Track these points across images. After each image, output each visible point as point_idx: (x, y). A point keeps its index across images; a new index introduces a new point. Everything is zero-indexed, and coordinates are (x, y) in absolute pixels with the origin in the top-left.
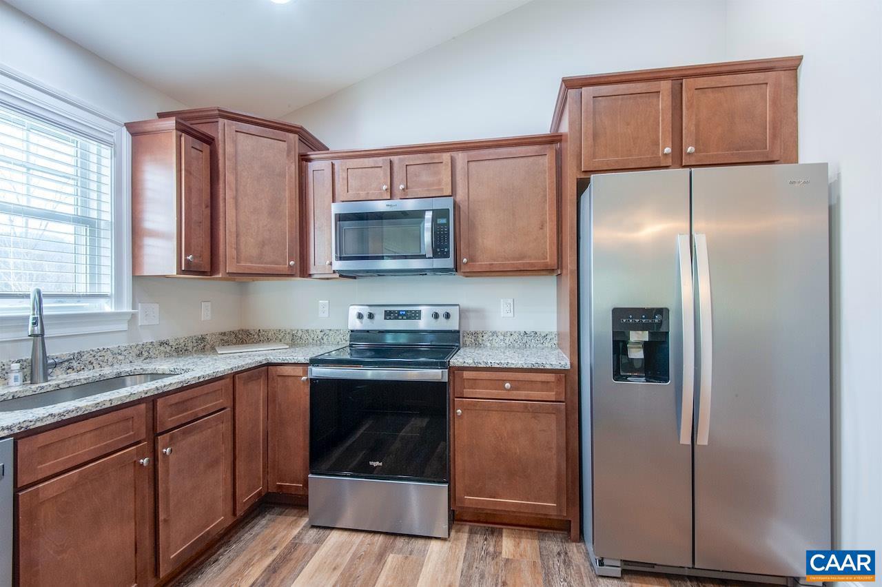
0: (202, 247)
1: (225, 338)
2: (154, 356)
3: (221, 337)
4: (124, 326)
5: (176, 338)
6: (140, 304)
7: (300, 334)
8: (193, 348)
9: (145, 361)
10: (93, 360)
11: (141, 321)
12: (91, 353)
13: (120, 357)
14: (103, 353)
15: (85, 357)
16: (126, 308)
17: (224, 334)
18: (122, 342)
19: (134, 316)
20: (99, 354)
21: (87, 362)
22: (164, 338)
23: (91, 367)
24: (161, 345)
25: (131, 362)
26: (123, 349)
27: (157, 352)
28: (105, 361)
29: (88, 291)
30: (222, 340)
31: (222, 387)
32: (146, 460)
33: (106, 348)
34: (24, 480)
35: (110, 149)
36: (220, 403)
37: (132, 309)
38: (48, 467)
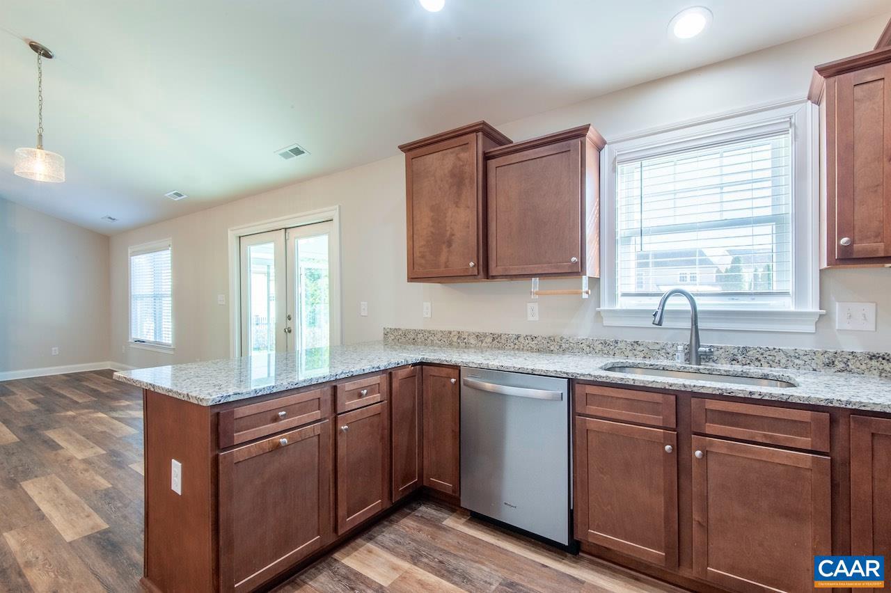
2: (856, 370)
6: (837, 303)
9: (840, 373)
10: (760, 357)
11: (839, 322)
12: (759, 350)
13: (797, 361)
14: (773, 353)
15: (751, 353)
18: (807, 345)
19: (823, 319)
20: (768, 353)
21: (754, 359)
22: (880, 351)
23: (758, 363)
24: (871, 359)
25: (814, 370)
26: (803, 353)
27: (864, 367)
28: (776, 361)
31: (809, 421)
32: (668, 447)
33: (778, 348)
34: (579, 410)
35: (790, 135)
36: (805, 442)
37: (820, 309)
38: (592, 409)
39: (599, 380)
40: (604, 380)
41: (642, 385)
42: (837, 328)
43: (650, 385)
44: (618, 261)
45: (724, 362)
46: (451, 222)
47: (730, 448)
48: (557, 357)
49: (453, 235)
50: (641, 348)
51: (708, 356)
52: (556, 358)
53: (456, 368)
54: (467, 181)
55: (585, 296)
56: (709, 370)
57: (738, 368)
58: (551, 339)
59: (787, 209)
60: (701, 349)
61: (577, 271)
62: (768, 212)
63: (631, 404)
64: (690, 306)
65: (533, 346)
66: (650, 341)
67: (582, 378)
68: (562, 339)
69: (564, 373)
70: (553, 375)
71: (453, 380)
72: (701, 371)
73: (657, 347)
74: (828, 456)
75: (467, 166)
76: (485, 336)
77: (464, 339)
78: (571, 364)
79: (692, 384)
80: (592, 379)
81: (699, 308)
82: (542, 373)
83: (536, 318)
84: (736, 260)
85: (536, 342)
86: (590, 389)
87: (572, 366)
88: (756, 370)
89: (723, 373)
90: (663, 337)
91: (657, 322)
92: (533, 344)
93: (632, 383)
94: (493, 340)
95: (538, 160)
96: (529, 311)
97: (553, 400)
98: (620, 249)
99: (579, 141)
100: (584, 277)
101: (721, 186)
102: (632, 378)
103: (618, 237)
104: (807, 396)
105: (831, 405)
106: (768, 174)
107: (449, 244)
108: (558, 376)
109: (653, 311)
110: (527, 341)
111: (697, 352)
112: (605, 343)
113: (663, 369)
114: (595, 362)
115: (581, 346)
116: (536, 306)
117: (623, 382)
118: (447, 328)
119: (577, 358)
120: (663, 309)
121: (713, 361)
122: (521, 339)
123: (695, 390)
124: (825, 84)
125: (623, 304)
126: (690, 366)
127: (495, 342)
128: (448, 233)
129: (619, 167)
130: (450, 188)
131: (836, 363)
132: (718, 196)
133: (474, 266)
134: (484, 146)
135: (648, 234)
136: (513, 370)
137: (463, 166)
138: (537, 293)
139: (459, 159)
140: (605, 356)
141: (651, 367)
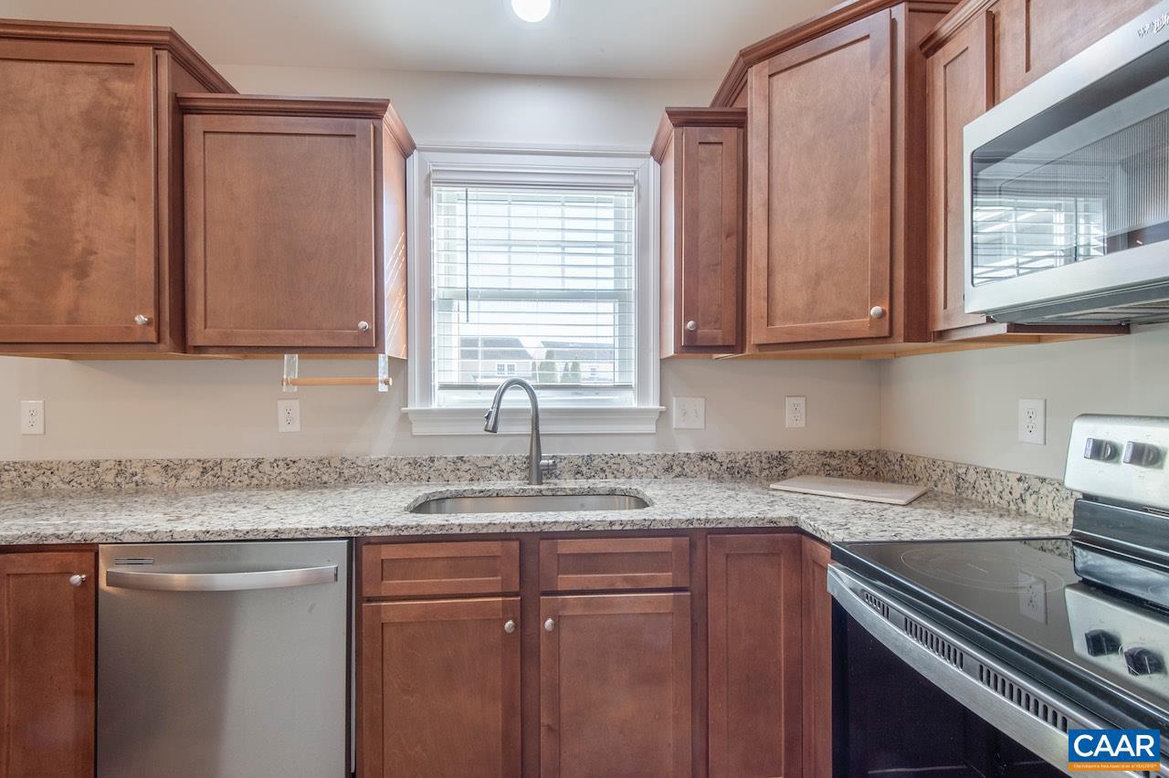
0: (719, 306)
1: (834, 462)
2: (690, 474)
3: (824, 459)
4: (651, 428)
5: (729, 451)
6: (674, 399)
7: (971, 477)
8: (761, 471)
9: (677, 479)
10: (606, 467)
11: (676, 420)
12: (603, 457)
13: (641, 469)
14: (618, 460)
15: (595, 462)
16: (653, 404)
17: (832, 455)
18: (647, 449)
19: (663, 416)
20: (613, 461)
21: (599, 469)
22: (709, 450)
23: (602, 475)
24: (702, 460)
25: (656, 477)
26: (644, 458)
27: (696, 470)
28: (620, 470)
29: (617, 380)
30: (824, 465)
31: (671, 550)
32: (509, 623)
33: (622, 453)
34: (368, 591)
35: (633, 194)
36: (665, 578)
37: (661, 405)
38: (392, 585)
39: (405, 533)
40: (413, 532)
41: (472, 531)
42: (674, 427)
43: (484, 531)
44: (435, 334)
45: (567, 476)
46: (87, 224)
47: (587, 604)
48: (333, 495)
49: (92, 253)
50: (466, 467)
51: (550, 472)
52: (331, 497)
53: (88, 549)
54: (130, 144)
55: (383, 388)
56: (553, 490)
57: (583, 483)
58: (324, 463)
59: (631, 285)
60: (543, 462)
61: (369, 345)
62: (610, 285)
63: (457, 566)
64: (530, 403)
65: (291, 478)
66: (479, 456)
67: (375, 533)
68: (343, 460)
69: (341, 529)
70: (321, 536)
71: (76, 579)
72: (544, 493)
73: (489, 463)
74: (687, 591)
75: (130, 111)
76: (185, 465)
77: (134, 475)
78: (358, 508)
79: (542, 520)
80: (393, 533)
81: (540, 406)
82: (298, 535)
83: (296, 427)
84: (549, 355)
85: (295, 470)
86: (388, 552)
87: (358, 512)
88: (602, 485)
89: (569, 492)
90: (497, 448)
91: (490, 428)
92: (288, 474)
93: (457, 531)
94: (205, 471)
95: (294, 137)
96: (282, 415)
97: (318, 582)
98: (437, 317)
99: (370, 124)
100: (381, 356)
101: (562, 244)
102: (457, 522)
103: (435, 298)
104: (669, 518)
105: (691, 526)
106: (610, 238)
107: (82, 271)
108: (330, 535)
109: (486, 410)
110: (277, 470)
111: (538, 466)
112: (415, 463)
113: (497, 496)
114: (399, 497)
115: (377, 470)
116: (295, 404)
117: (444, 532)
118: (87, 455)
119: (368, 494)
120: (498, 408)
121: (556, 477)
122: (265, 467)
123: (546, 528)
124: (673, 133)
125: (443, 400)
126: (530, 487)
127: (209, 476)
128: (79, 248)
129: (435, 190)
130: (84, 149)
131: (674, 467)
132: (560, 257)
133: (148, 323)
134: (173, 79)
135: (476, 298)
136: (232, 537)
137: (120, 108)
138: (294, 383)
139: (109, 92)
140: (415, 483)
141: (482, 494)
